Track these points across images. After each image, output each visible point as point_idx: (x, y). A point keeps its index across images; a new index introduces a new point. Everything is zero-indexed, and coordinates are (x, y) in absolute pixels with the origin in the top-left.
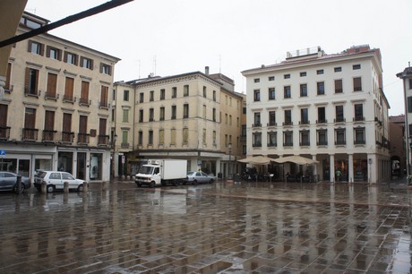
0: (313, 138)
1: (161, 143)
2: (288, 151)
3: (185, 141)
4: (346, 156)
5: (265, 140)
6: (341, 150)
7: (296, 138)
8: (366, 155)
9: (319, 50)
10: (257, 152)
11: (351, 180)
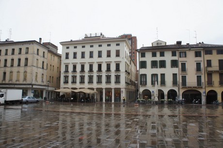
0: (95, 79)
1: (11, 80)
2: (82, 86)
3: (25, 79)
4: (111, 89)
5: (70, 80)
6: (108, 86)
7: (86, 79)
8: (120, 88)
9: (101, 34)
10: (66, 86)
11: (113, 101)
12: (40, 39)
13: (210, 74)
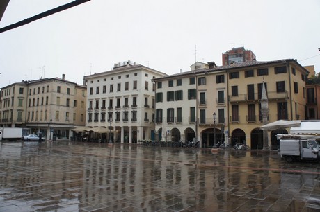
0: (114, 117)
4: (128, 128)
5: (93, 117)
6: (126, 124)
7: (107, 117)
10: (90, 124)
11: (130, 142)
12: (64, 75)
13: (235, 106)
